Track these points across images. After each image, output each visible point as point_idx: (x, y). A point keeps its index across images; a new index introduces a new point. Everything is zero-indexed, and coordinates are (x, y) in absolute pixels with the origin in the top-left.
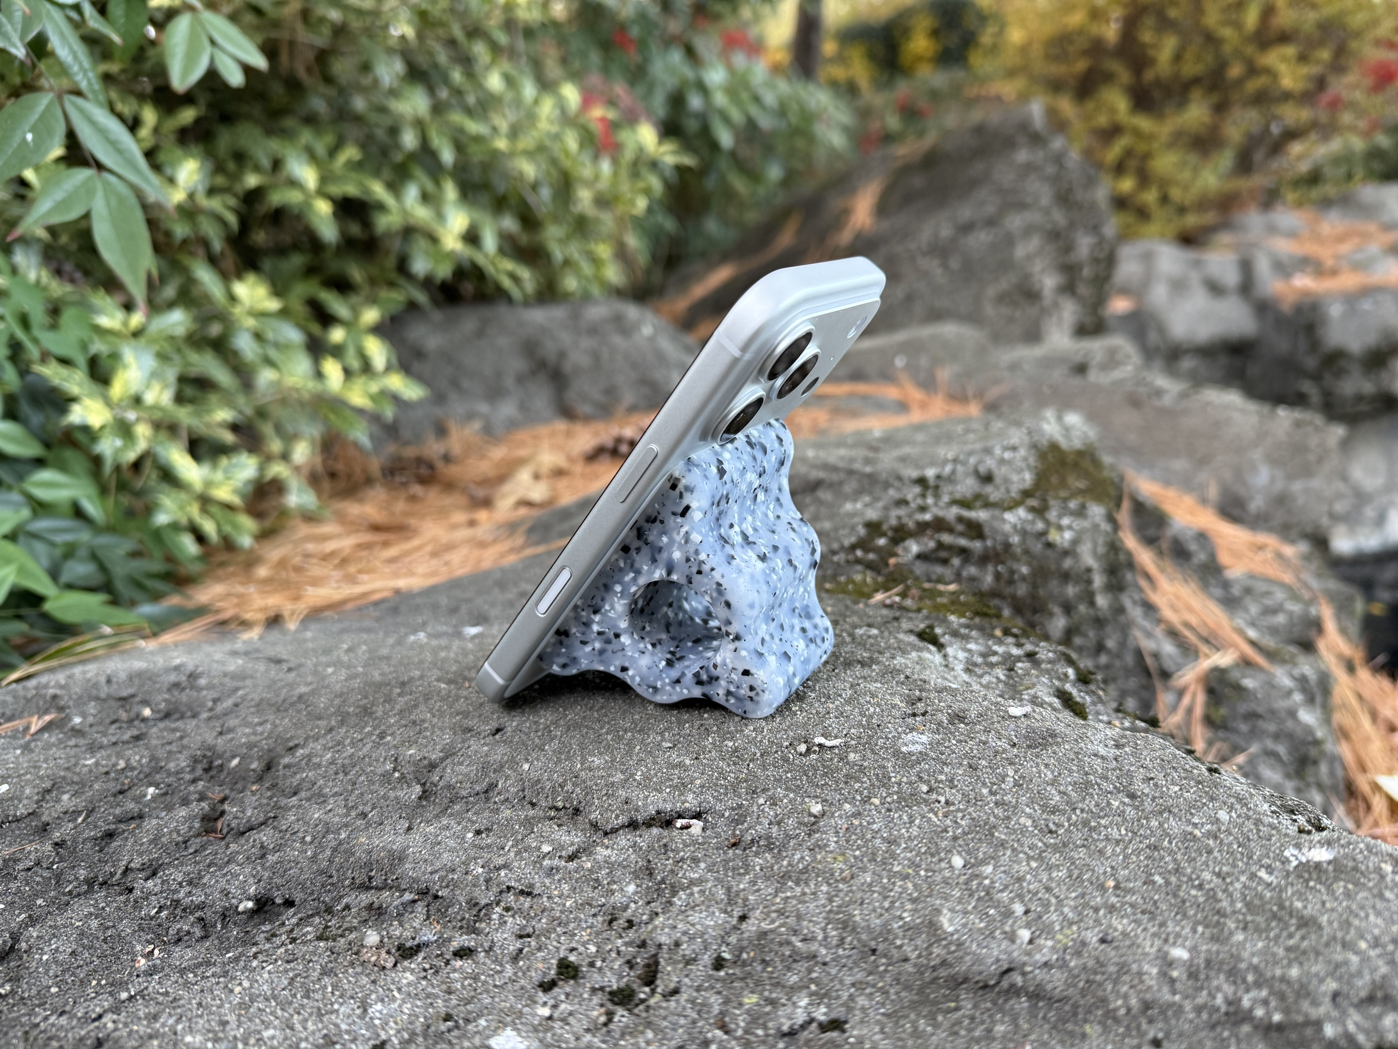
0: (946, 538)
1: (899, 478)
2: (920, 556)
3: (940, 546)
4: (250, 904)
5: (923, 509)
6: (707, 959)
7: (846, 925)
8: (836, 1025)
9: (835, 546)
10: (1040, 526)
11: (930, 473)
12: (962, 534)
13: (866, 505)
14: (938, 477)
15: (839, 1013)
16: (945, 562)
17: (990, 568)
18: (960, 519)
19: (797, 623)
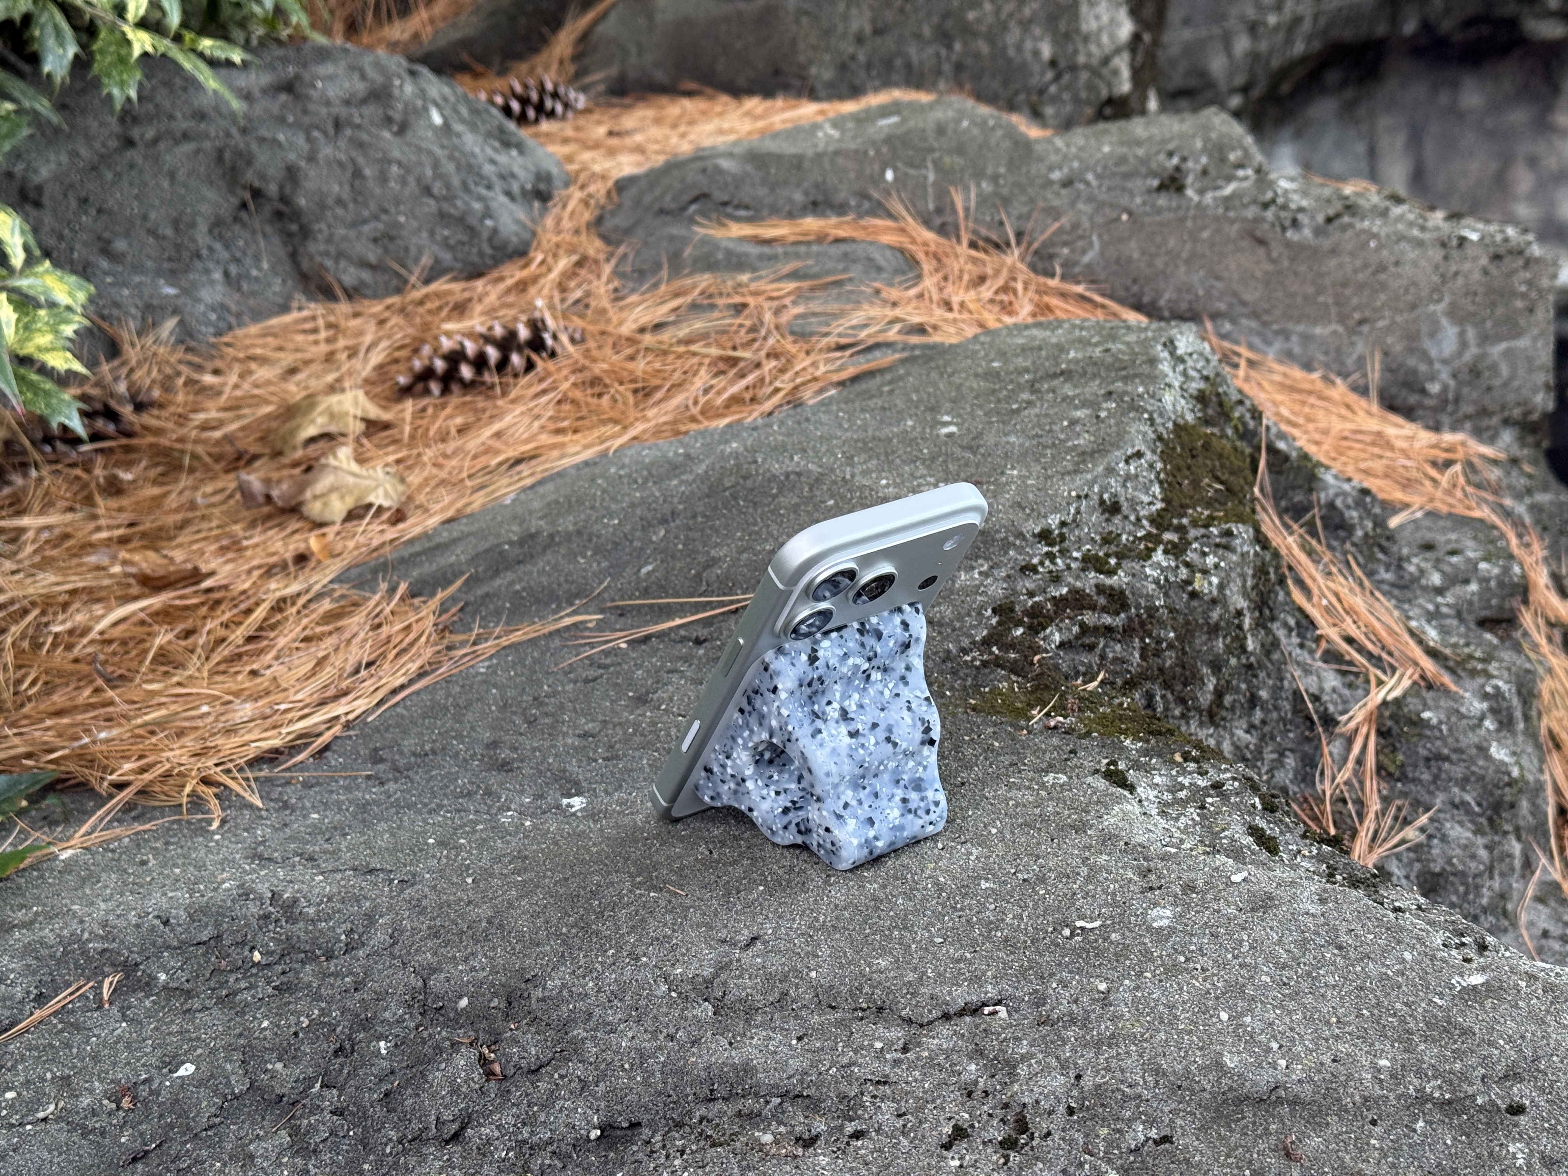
0: (1089, 618)
1: (1020, 535)
2: (1062, 645)
3: (1085, 629)
4: (598, 1133)
5: (1056, 578)
6: (1062, 1109)
7: (1158, 1072)
8: (1166, 1139)
10: (1184, 573)
11: (1053, 521)
12: (1104, 610)
13: (985, 575)
14: (1063, 524)
15: (1167, 1131)
16: (1091, 648)
17: (1136, 642)
18: (1100, 589)
19: (899, 793)
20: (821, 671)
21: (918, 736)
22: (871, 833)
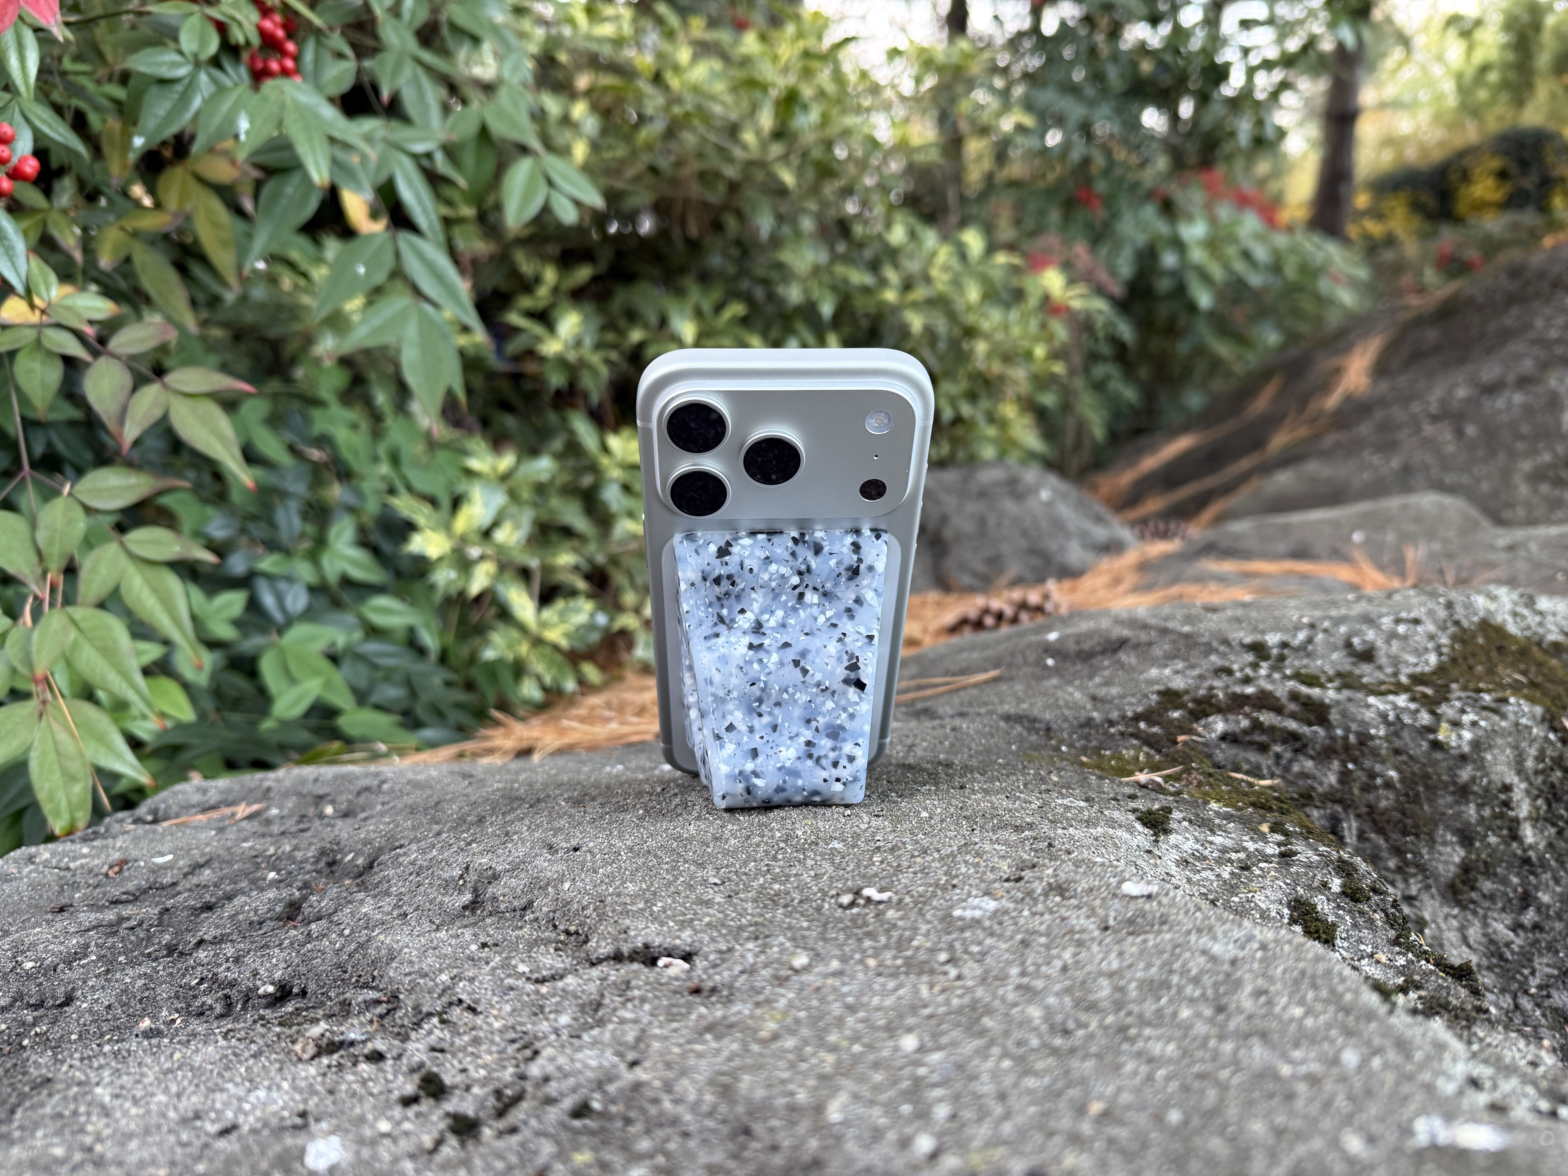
0: (1266, 718)
1: (1226, 642)
2: (1224, 737)
3: (1257, 726)
4: (271, 989)
5: (1247, 680)
6: (570, 1102)
7: (727, 1091)
9: (1115, 715)
10: (1425, 718)
11: (1272, 639)
12: (1293, 716)
13: (1177, 672)
14: (1284, 645)
16: (1263, 748)
17: (1336, 765)
18: (1294, 696)
19: (807, 734)
20: (732, 569)
21: (841, 672)
22: (749, 766)
